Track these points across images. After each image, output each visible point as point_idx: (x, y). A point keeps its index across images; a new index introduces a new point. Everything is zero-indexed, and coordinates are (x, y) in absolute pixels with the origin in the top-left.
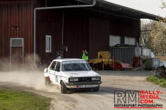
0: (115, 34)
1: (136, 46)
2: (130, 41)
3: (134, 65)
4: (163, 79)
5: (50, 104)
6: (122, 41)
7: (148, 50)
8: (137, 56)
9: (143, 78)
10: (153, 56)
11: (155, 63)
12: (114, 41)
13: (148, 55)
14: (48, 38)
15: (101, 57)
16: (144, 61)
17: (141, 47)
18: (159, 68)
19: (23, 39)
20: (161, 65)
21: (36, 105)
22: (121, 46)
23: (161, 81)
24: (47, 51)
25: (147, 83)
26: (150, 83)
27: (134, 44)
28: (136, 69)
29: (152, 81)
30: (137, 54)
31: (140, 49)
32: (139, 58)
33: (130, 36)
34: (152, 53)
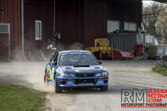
0: (113, 19)
1: (137, 31)
2: (129, 27)
3: (135, 54)
5: (45, 99)
6: (122, 26)
7: (151, 37)
8: (138, 43)
9: (149, 69)
10: (156, 43)
11: (160, 51)
12: (113, 26)
13: (151, 42)
14: (38, 23)
15: (98, 45)
16: (147, 49)
17: (143, 33)
19: (9, 25)
21: (29, 100)
22: (121, 32)
24: (37, 39)
25: (154, 74)
26: (157, 74)
27: (135, 30)
28: (138, 58)
29: (159, 72)
30: (139, 41)
31: (142, 35)
32: (142, 46)
33: (130, 20)
34: (156, 40)
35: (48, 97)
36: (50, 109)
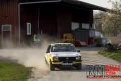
0: (75, 21)
1: (90, 29)
2: (86, 26)
3: (89, 43)
4: (110, 53)
5: (31, 71)
6: (81, 26)
7: (99, 32)
8: (91, 37)
9: (96, 52)
10: (102, 36)
11: (104, 41)
12: (75, 26)
13: (99, 36)
14: (28, 24)
15: (66, 38)
16: (96, 40)
17: (93, 30)
18: (107, 45)
19: (11, 25)
20: (108, 43)
22: (80, 29)
23: (109, 54)
24: (28, 34)
25: (99, 55)
26: (101, 56)
27: (88, 28)
28: (90, 45)
29: (102, 54)
30: (91, 35)
31: (93, 32)
32: (93, 38)
33: (86, 22)
34: (101, 35)
35: (33, 70)
36: (33, 77)
